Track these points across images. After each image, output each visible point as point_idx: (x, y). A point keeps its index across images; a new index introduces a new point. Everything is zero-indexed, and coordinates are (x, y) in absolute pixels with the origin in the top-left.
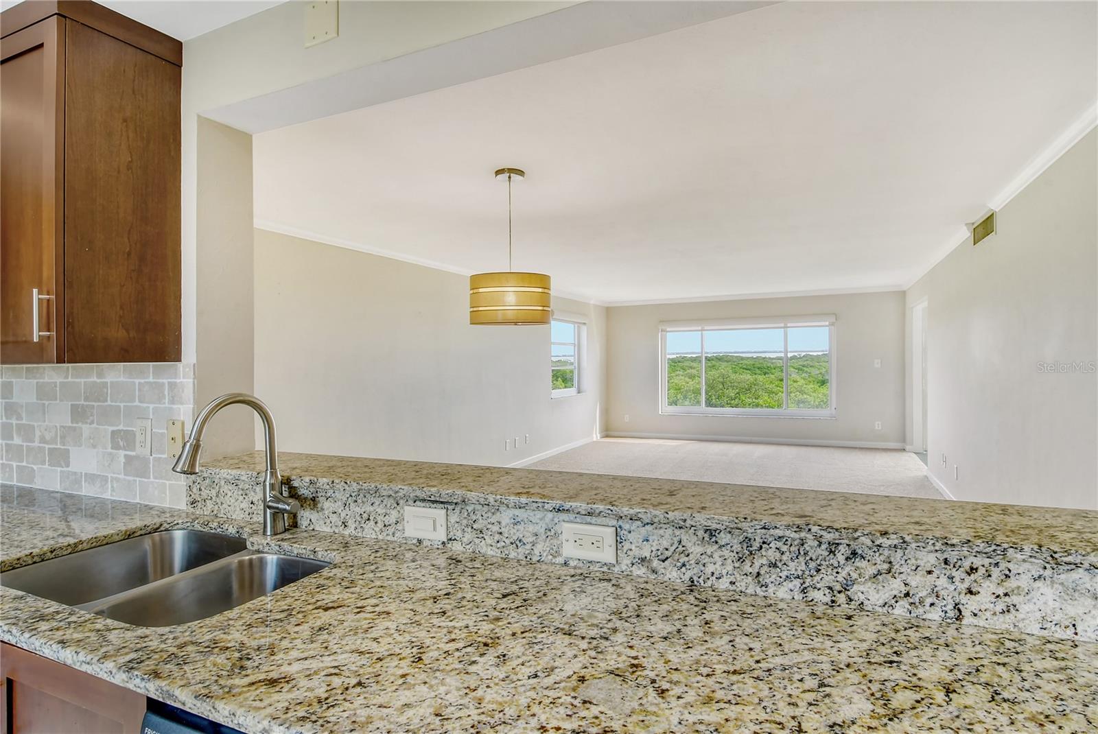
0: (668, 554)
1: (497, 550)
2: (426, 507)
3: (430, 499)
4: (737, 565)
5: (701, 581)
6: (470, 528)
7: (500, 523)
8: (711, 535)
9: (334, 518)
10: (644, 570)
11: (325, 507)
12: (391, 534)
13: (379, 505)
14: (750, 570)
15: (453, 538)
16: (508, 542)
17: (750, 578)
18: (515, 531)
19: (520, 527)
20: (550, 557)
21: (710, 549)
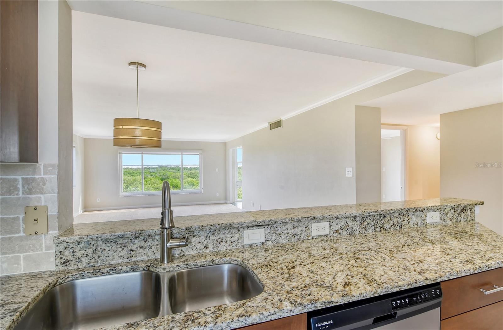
0: (343, 227)
1: (286, 240)
2: (254, 229)
3: (260, 225)
4: (360, 226)
5: (352, 233)
6: (275, 234)
7: (288, 229)
8: (355, 218)
9: (199, 246)
10: (337, 234)
11: (192, 241)
12: (235, 245)
13: (228, 233)
14: (363, 226)
15: (267, 240)
16: (291, 236)
17: (363, 229)
18: (294, 231)
19: (296, 229)
20: (307, 237)
21: (354, 223)
